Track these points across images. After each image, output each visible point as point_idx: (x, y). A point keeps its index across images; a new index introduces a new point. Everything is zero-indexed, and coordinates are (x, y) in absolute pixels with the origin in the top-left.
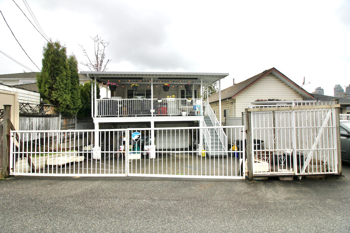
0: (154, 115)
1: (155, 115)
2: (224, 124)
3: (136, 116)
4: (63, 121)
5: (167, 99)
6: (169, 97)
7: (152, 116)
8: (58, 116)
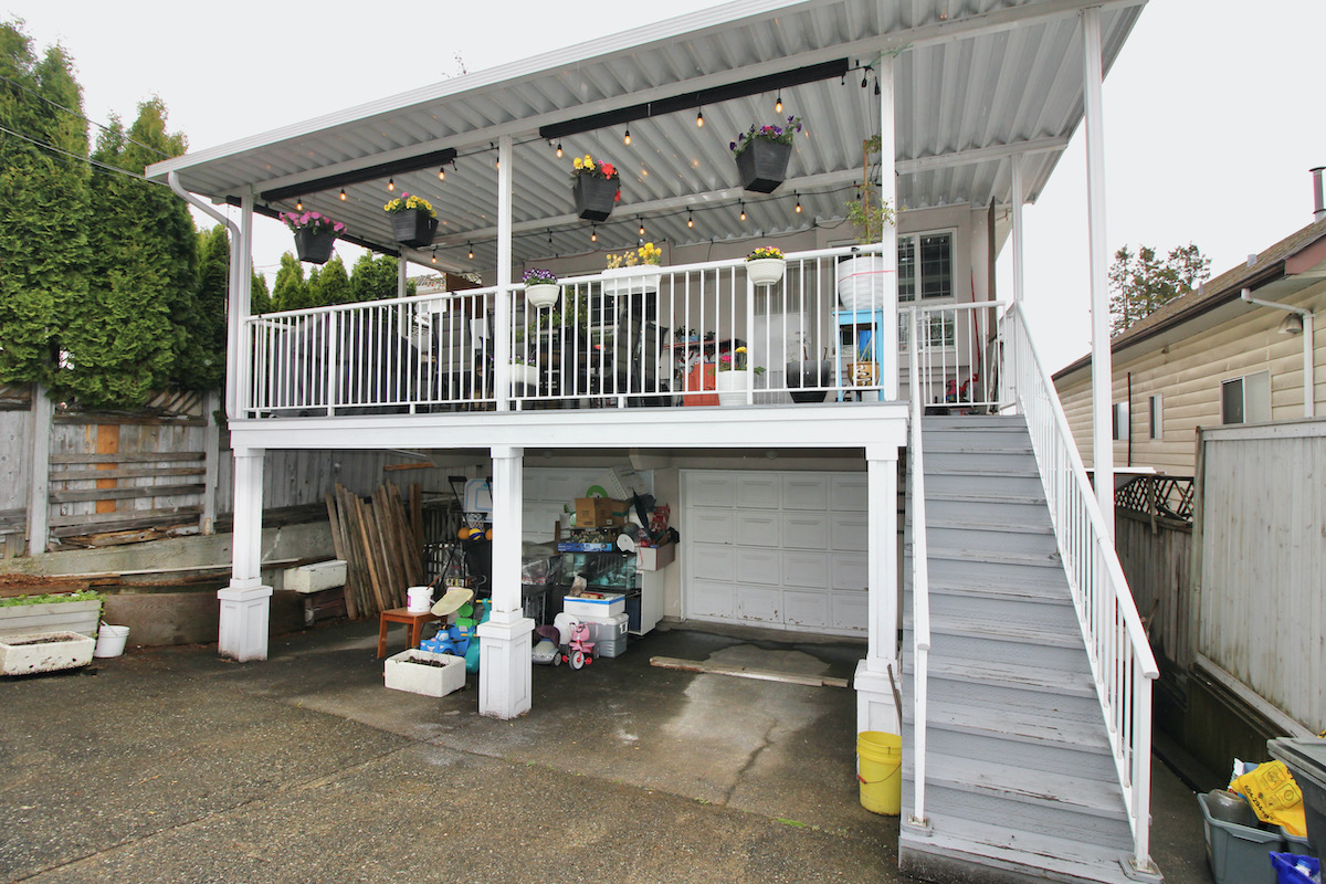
0: (513, 398)
1: (519, 401)
2: (1184, 485)
3: (412, 409)
4: (77, 433)
5: (606, 274)
6: (623, 265)
7: (502, 406)
8: (26, 406)
